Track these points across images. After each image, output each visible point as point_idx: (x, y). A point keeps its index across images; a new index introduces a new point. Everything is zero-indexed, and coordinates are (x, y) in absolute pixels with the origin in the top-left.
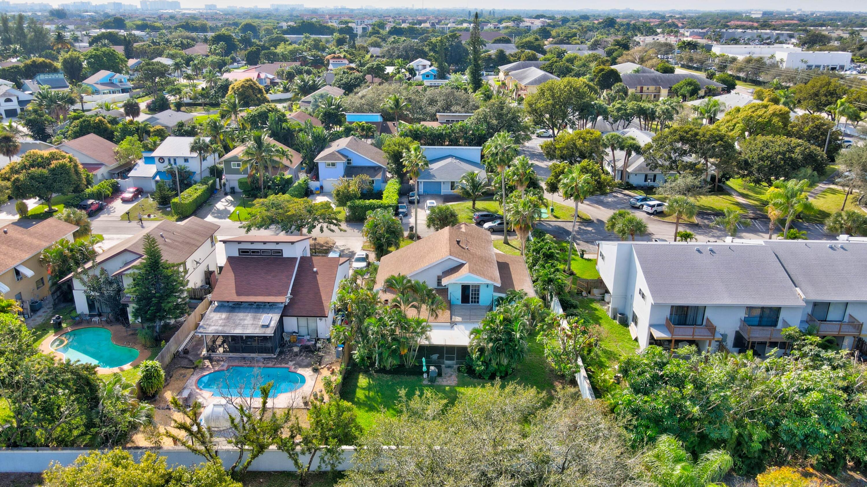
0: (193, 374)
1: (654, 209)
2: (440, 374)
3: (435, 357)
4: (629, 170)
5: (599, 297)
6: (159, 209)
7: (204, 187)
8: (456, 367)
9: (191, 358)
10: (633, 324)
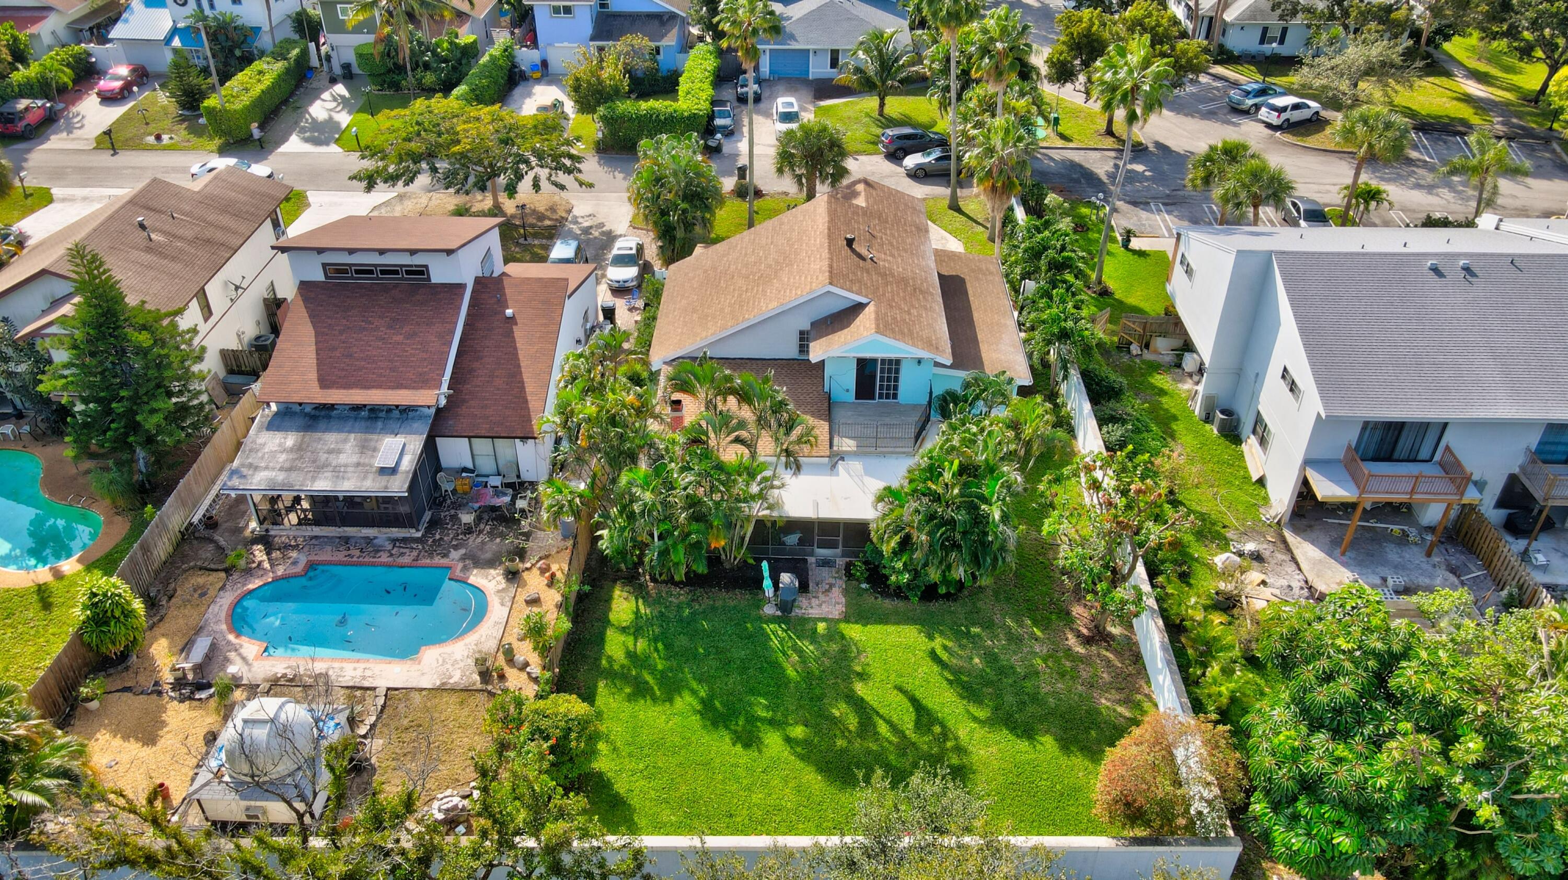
0: (223, 588)
1: (1284, 116)
2: (804, 587)
3: (792, 539)
4: (1230, 16)
5: (1168, 357)
6: (183, 121)
7: (279, 66)
8: (841, 562)
9: (222, 542)
10: (1253, 440)
